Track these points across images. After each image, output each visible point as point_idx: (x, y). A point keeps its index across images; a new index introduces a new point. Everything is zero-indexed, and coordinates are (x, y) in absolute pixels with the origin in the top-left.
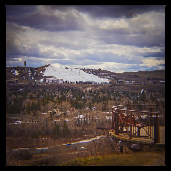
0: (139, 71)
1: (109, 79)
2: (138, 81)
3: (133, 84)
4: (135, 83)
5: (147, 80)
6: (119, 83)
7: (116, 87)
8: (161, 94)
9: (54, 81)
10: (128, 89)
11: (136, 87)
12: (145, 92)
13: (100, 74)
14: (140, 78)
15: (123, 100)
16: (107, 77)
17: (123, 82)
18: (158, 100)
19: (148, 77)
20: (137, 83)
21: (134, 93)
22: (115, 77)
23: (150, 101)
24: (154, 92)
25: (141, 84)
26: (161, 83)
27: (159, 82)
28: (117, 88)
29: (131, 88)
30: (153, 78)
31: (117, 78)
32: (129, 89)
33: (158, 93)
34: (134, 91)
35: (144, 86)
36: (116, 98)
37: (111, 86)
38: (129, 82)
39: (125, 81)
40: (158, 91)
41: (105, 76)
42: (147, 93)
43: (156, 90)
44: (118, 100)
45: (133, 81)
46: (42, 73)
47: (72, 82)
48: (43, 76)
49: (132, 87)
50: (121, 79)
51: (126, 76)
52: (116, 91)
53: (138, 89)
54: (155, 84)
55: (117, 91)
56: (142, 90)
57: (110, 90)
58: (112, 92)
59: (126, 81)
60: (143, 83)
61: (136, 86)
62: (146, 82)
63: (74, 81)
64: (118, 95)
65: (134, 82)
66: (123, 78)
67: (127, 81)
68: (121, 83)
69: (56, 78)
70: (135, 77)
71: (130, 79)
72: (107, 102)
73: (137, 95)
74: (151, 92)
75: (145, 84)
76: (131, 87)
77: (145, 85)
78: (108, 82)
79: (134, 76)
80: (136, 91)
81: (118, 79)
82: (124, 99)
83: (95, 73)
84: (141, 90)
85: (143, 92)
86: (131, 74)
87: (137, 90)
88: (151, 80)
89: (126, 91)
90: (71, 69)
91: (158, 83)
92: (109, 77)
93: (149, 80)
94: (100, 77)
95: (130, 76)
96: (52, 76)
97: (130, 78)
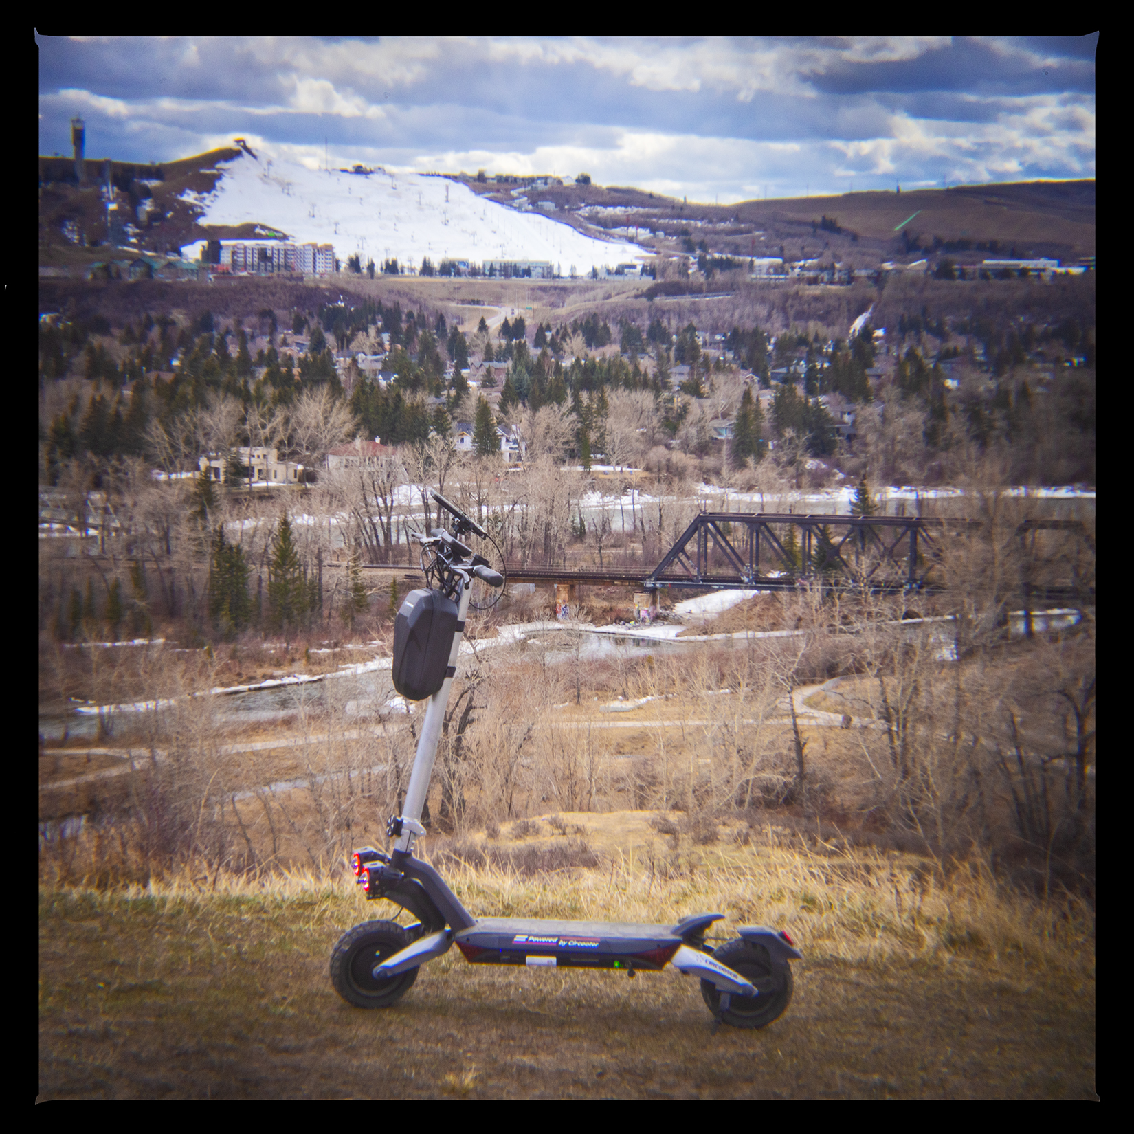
0: (847, 192)
1: (643, 245)
2: (837, 258)
3: (800, 280)
4: (811, 274)
5: (899, 252)
6: (709, 274)
7: (686, 300)
8: (979, 350)
9: (271, 259)
10: (762, 311)
11: (816, 299)
12: (879, 333)
13: (585, 211)
14: (855, 237)
15: (712, 385)
16: (632, 231)
17: (740, 265)
18: (950, 383)
19: (905, 233)
20: (825, 276)
21: (802, 341)
22: (683, 232)
24: (939, 333)
25: (851, 279)
26: (984, 275)
27: (973, 263)
28: (694, 303)
29: (784, 310)
30: (938, 243)
31: (695, 238)
32: (770, 316)
33: (958, 342)
34: (806, 328)
35: (872, 292)
36: (674, 370)
37: (651, 294)
38: (779, 270)
39: (752, 262)
40: (961, 329)
41: (616, 223)
42: (887, 338)
43: (949, 319)
44: (684, 388)
45: (806, 258)
46: (192, 207)
47: (392, 268)
48: (203, 222)
49: (790, 302)
50: (727, 244)
51: (760, 226)
52: (686, 324)
53: (828, 312)
54: (943, 282)
55: (691, 329)
56: (859, 323)
57: (645, 323)
58: (658, 334)
59: (758, 262)
60: (863, 273)
61: (815, 290)
62: (888, 266)
63: (410, 258)
64: (687, 353)
65: (809, 269)
66: (738, 239)
67: (766, 261)
68: (720, 277)
69: (285, 237)
70: (819, 232)
71: (782, 249)
72: (603, 401)
73: (814, 353)
74: (918, 333)
75: (879, 278)
76: (786, 297)
77: (881, 289)
78: (639, 268)
79: (813, 225)
80: (814, 327)
81: (703, 246)
82: (719, 379)
83: (549, 206)
84: (851, 320)
85: (866, 333)
86: (791, 215)
87: (822, 318)
88: (927, 252)
89: (749, 325)
90: (387, 181)
91: (963, 275)
92: (644, 234)
93: (910, 257)
94: (587, 233)
95: (790, 223)
96: (263, 228)
97: (785, 243)
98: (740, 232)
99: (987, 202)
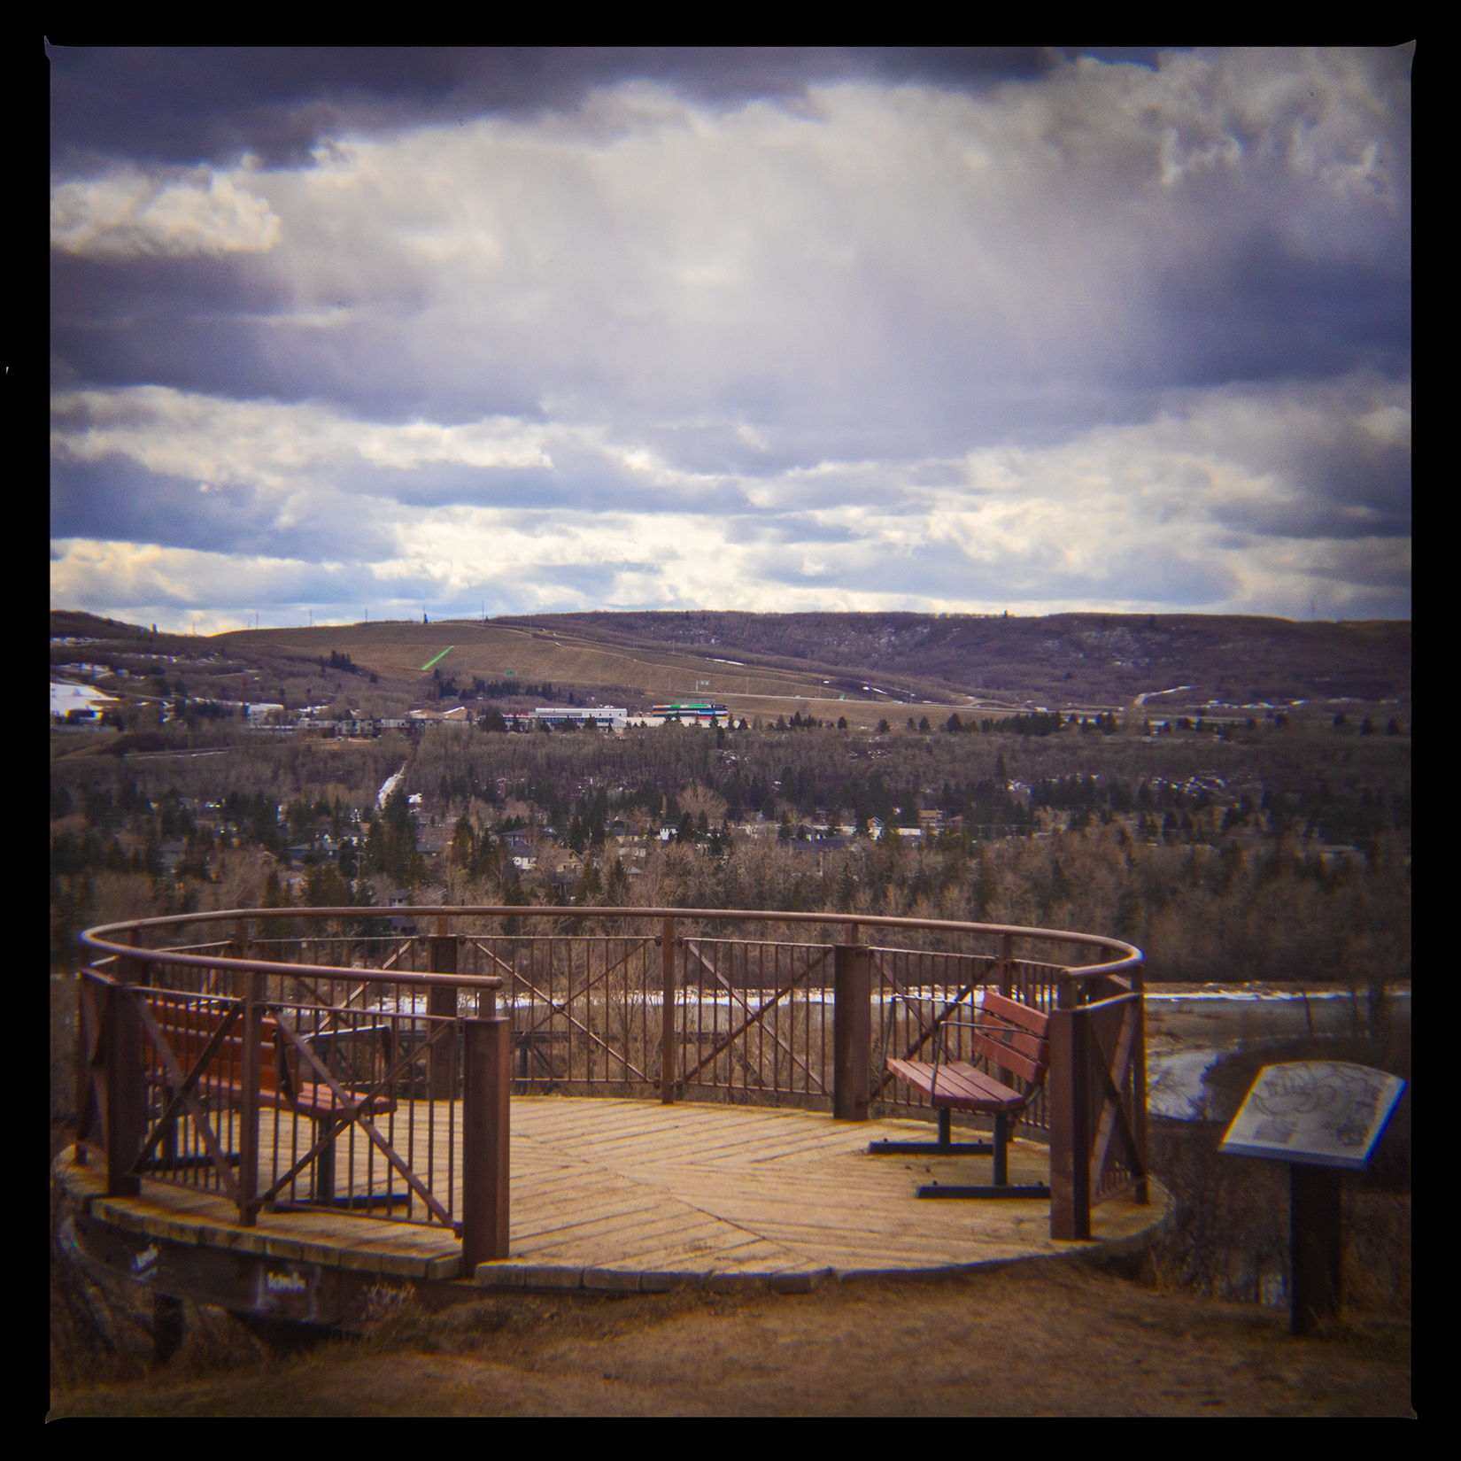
0: (363, 620)
1: (101, 685)
2: (355, 706)
3: (311, 731)
4: (327, 724)
5: (430, 696)
6: (192, 724)
7: (166, 757)
8: (543, 817)
10: (266, 771)
11: (334, 755)
12: (415, 798)
14: (374, 678)
15: (223, 865)
16: (87, 667)
17: (230, 712)
18: (523, 863)
19: (437, 674)
20: (344, 726)
21: (323, 809)
22: (155, 670)
23: (457, 874)
24: (491, 797)
25: (377, 731)
26: (543, 725)
27: (525, 712)
28: (176, 761)
29: (294, 770)
30: (479, 685)
31: (170, 677)
32: (275, 777)
33: (518, 810)
34: (323, 794)
35: (404, 746)
36: (166, 847)
37: (119, 749)
38: (277, 717)
39: (245, 709)
40: (520, 794)
41: (65, 657)
42: (426, 806)
43: (502, 780)
44: (183, 871)
45: (313, 705)
49: (300, 759)
50: (212, 685)
51: (254, 663)
52: (166, 788)
53: (350, 773)
54: (493, 735)
55: (175, 793)
56: (390, 785)
57: (114, 787)
58: (132, 801)
59: (253, 708)
60: (392, 723)
61: (332, 745)
62: (417, 714)
64: (178, 824)
65: (320, 717)
66: (225, 679)
67: (265, 707)
68: (206, 726)
70: (329, 670)
71: (282, 692)
72: (88, 888)
73: (341, 826)
74: (465, 798)
75: (412, 730)
76: (295, 753)
77: (417, 743)
78: (99, 715)
79: (321, 661)
80: (333, 791)
81: (181, 688)
82: (233, 859)
84: (380, 784)
85: (399, 798)
86: (293, 650)
87: (341, 780)
88: (466, 697)
89: (250, 790)
91: (517, 726)
92: (102, 672)
93: (446, 702)
95: (291, 659)
97: (289, 683)
98: (228, 670)
99: (535, 636)
